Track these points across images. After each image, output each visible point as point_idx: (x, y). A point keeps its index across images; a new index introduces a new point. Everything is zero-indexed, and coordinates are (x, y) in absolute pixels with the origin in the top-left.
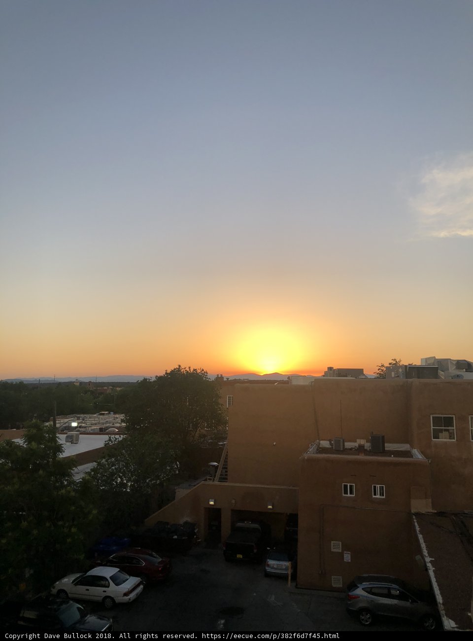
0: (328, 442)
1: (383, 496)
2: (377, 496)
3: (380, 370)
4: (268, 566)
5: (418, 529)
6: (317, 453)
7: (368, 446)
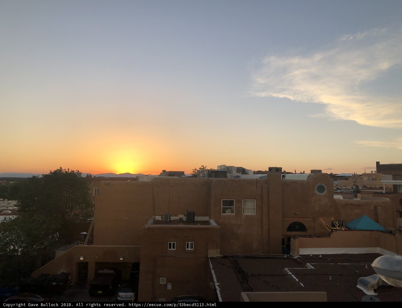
0: (160, 217)
1: (192, 248)
2: (189, 249)
3: (194, 172)
4: (119, 296)
5: (211, 267)
6: (153, 224)
7: (185, 218)
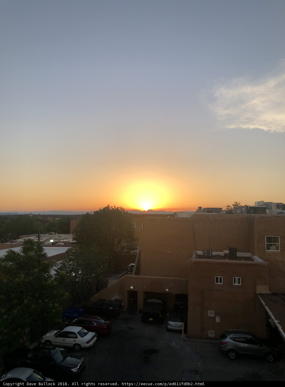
0: (202, 252)
1: (240, 283)
2: (236, 284)
3: (227, 209)
4: (169, 325)
5: (264, 303)
6: (196, 258)
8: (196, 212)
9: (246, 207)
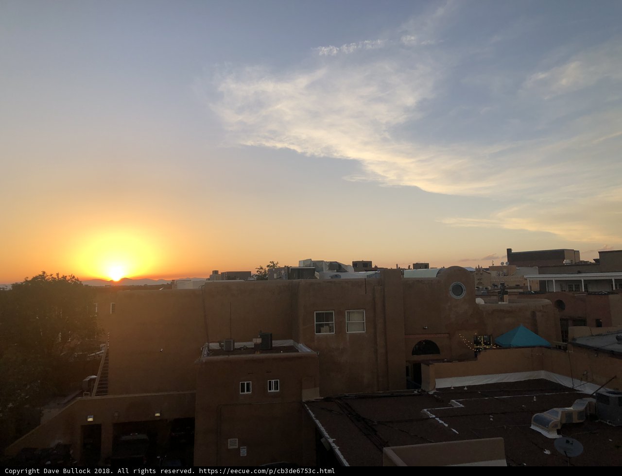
0: (218, 344)
1: (277, 389)
2: (272, 391)
3: (259, 272)
5: (313, 416)
6: (210, 356)
8: (209, 279)
9: (287, 268)
